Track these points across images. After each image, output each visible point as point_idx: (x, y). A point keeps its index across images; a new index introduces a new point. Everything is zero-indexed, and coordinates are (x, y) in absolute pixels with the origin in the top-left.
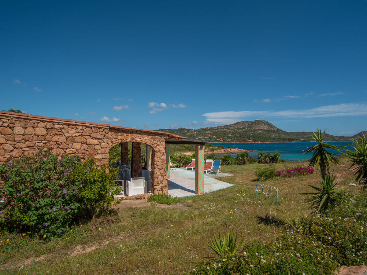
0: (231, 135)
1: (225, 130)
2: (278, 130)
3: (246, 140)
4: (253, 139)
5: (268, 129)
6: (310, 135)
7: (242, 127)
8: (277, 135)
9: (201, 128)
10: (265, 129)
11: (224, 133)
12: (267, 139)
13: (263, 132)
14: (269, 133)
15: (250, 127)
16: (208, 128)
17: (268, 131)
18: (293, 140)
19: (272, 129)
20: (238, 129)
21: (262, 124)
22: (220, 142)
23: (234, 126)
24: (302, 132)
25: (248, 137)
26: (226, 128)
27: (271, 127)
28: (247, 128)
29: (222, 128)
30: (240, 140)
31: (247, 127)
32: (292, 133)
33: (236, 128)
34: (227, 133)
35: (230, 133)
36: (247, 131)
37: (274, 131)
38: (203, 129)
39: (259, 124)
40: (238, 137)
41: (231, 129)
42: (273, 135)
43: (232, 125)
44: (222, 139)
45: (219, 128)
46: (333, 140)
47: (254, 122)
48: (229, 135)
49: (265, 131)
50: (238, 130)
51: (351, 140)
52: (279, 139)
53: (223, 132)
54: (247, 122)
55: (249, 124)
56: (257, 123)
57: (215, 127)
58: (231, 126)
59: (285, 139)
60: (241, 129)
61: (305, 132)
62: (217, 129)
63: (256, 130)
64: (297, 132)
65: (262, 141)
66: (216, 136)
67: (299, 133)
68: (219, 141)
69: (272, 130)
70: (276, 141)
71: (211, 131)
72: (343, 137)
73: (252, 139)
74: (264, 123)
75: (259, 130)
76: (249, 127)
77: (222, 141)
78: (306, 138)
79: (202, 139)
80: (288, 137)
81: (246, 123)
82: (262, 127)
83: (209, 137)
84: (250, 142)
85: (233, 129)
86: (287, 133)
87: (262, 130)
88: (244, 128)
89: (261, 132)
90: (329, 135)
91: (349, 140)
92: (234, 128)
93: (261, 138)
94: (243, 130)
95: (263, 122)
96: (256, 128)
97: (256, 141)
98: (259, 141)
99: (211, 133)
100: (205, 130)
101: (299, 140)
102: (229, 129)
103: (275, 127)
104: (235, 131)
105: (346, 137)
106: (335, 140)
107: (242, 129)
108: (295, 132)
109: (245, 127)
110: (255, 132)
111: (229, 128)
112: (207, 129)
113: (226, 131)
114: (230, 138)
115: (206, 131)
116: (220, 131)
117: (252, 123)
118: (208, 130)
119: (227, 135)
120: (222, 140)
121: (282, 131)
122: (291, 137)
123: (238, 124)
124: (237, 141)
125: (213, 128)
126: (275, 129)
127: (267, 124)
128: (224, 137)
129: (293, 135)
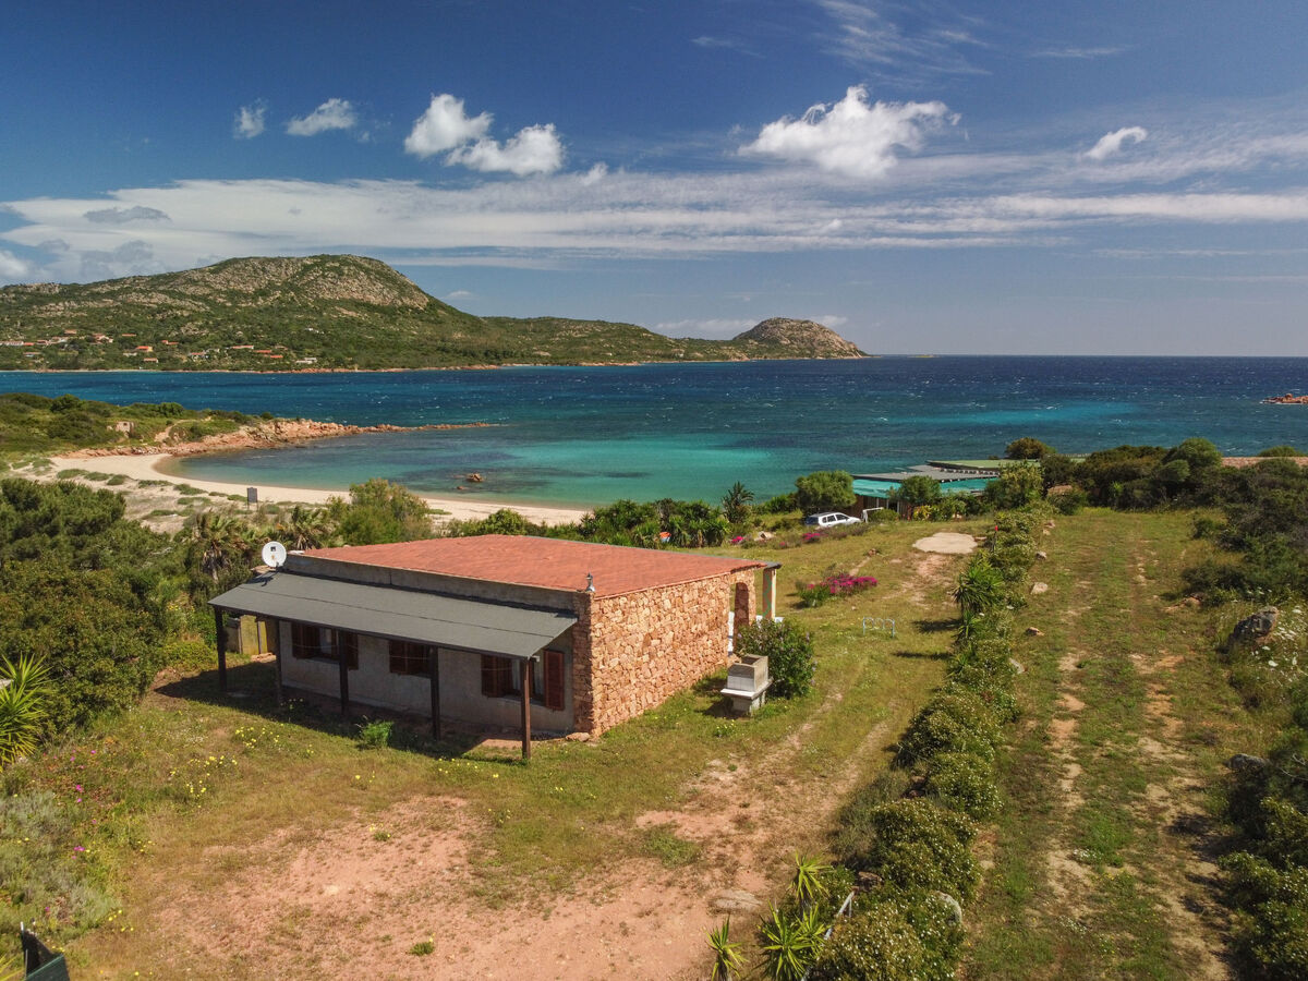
0: (201, 328)
1: (158, 299)
2: (434, 305)
3: (286, 357)
4: (323, 355)
5: (388, 302)
6: (574, 335)
7: (251, 290)
8: (429, 331)
9: (6, 288)
10: (374, 300)
11: (159, 317)
12: (390, 351)
13: (363, 316)
14: (393, 322)
15: (297, 290)
16: (50, 286)
17: (389, 312)
18: (508, 355)
19: (407, 301)
20: (233, 295)
21: (356, 276)
22: (141, 370)
23: (210, 278)
24: (541, 321)
25: (296, 343)
26: (163, 292)
27: (402, 293)
28: (278, 294)
29: (142, 291)
30: (252, 355)
31: (278, 288)
33: (219, 291)
34: (179, 322)
35: (191, 319)
36: (281, 309)
37: (416, 310)
38: (20, 291)
39: (341, 274)
40: (238, 342)
41: (194, 297)
42: (413, 331)
43: (196, 276)
44: (150, 349)
45: (120, 287)
46: (663, 357)
47: (316, 264)
48: (190, 329)
50: (230, 300)
51: (728, 357)
53: (153, 313)
54: (277, 261)
55: (290, 271)
56: (332, 269)
57: (96, 284)
58: (193, 282)
59: (470, 354)
60: (246, 296)
61: (553, 319)
62: (111, 294)
63: (326, 304)
64: (517, 317)
65: (368, 366)
66: (110, 333)
67: (528, 322)
68: (135, 362)
69: (407, 307)
70: (435, 365)
71: (76, 306)
73: (318, 352)
74: (367, 271)
75: (344, 303)
76: (289, 286)
77: (153, 365)
78: (559, 343)
79: (27, 349)
80: (481, 342)
81: (272, 268)
82: (354, 288)
83: (71, 342)
84: (311, 370)
85: (204, 299)
86: (474, 324)
87: (358, 305)
88: (263, 293)
89: (350, 313)
90: (647, 332)
91: (724, 357)
92: (207, 291)
93: (358, 347)
94: (261, 301)
95: (361, 267)
96: (328, 296)
97: (339, 363)
98: (352, 363)
99: (77, 319)
101: (533, 356)
102: (182, 296)
103: (419, 290)
104: (212, 304)
106: (670, 357)
107: (255, 299)
108: (508, 320)
109: (271, 284)
110: (320, 313)
111: (181, 289)
112: (46, 291)
113: (171, 307)
114: (195, 346)
116: (131, 307)
117: (307, 268)
118: (57, 298)
119: (178, 328)
120: (152, 355)
121: (452, 311)
122: (492, 339)
123: (230, 270)
124: (237, 363)
125: (86, 287)
126: (421, 303)
127: (377, 273)
128: (158, 340)
129: (503, 331)
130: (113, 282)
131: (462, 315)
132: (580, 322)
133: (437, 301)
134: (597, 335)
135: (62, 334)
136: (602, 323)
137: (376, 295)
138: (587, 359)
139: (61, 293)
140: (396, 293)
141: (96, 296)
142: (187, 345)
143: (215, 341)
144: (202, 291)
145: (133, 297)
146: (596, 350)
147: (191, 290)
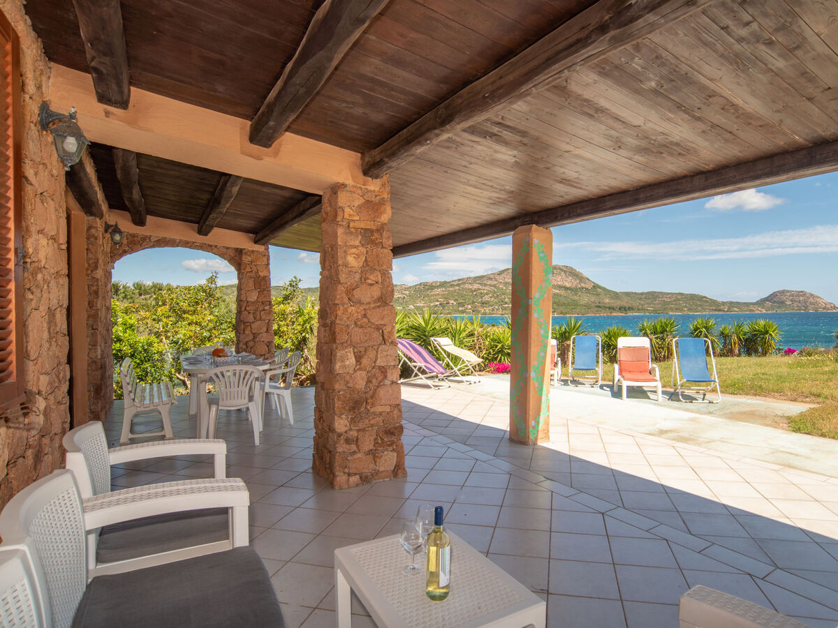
0: (491, 297)
1: (476, 286)
2: (596, 286)
5: (574, 286)
6: (666, 299)
8: (593, 299)
9: (421, 284)
10: (568, 285)
11: (475, 293)
12: (573, 307)
13: (563, 292)
14: (576, 294)
16: (436, 282)
17: (574, 290)
18: (630, 309)
19: (583, 285)
20: (506, 284)
21: (560, 274)
23: (497, 277)
24: (648, 293)
26: (478, 283)
27: (581, 281)
29: (470, 283)
32: (628, 294)
33: (501, 283)
34: (482, 295)
35: (487, 294)
37: (587, 289)
38: (425, 284)
40: (506, 303)
41: (490, 285)
42: (585, 299)
43: (492, 276)
44: (470, 307)
45: (462, 282)
46: (715, 310)
48: (486, 298)
49: (566, 289)
50: (505, 286)
51: (753, 311)
52: (599, 307)
53: (472, 291)
57: (453, 281)
58: (491, 279)
59: (612, 309)
61: (655, 292)
62: (458, 285)
64: (637, 292)
65: (561, 313)
66: (456, 300)
67: (642, 294)
68: (462, 312)
69: (583, 288)
70: (593, 312)
71: (444, 289)
72: (738, 303)
74: (565, 272)
75: (554, 287)
77: (469, 313)
78: (658, 304)
80: (618, 303)
82: (559, 280)
83: (441, 304)
85: (494, 286)
86: (616, 295)
87: (560, 287)
89: (557, 291)
90: (706, 298)
91: (751, 310)
93: (558, 305)
95: (562, 270)
99: (444, 295)
100: (431, 287)
101: (644, 310)
102: (486, 285)
103: (589, 280)
104: (498, 288)
105: (744, 303)
106: (720, 310)
108: (632, 293)
111: (485, 282)
112: (434, 284)
113: (479, 289)
114: (488, 305)
115: (433, 289)
116: (464, 289)
118: (438, 287)
119: (482, 298)
120: (470, 309)
121: (604, 289)
122: (625, 302)
123: (506, 273)
124: (504, 312)
125: (449, 282)
126: (589, 286)
127: (571, 273)
128: (473, 302)
129: (629, 298)
130: (460, 280)
131: (609, 291)
132: (669, 293)
133: (597, 285)
134: (679, 300)
135: (437, 301)
136: (681, 294)
137: (569, 282)
138: (672, 310)
139: (440, 285)
140: (578, 281)
141: (452, 286)
142: (485, 305)
143: (496, 303)
144: (494, 283)
145: (467, 286)
146: (677, 307)
147: (489, 282)
